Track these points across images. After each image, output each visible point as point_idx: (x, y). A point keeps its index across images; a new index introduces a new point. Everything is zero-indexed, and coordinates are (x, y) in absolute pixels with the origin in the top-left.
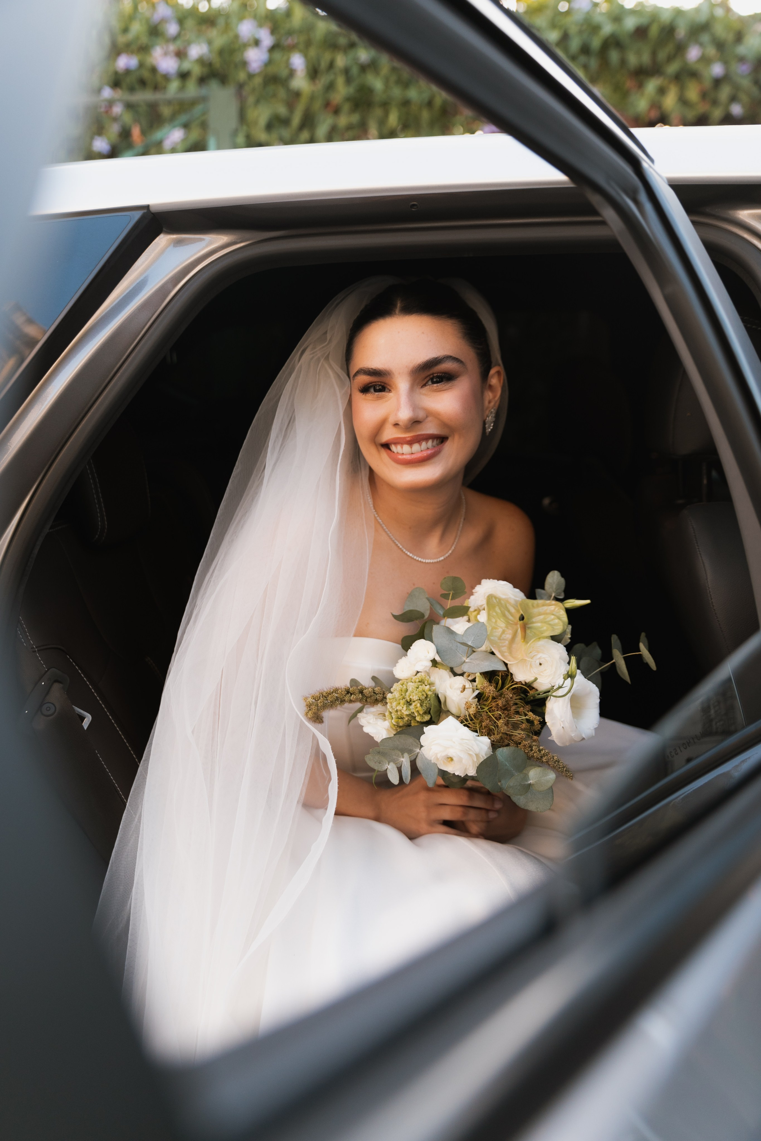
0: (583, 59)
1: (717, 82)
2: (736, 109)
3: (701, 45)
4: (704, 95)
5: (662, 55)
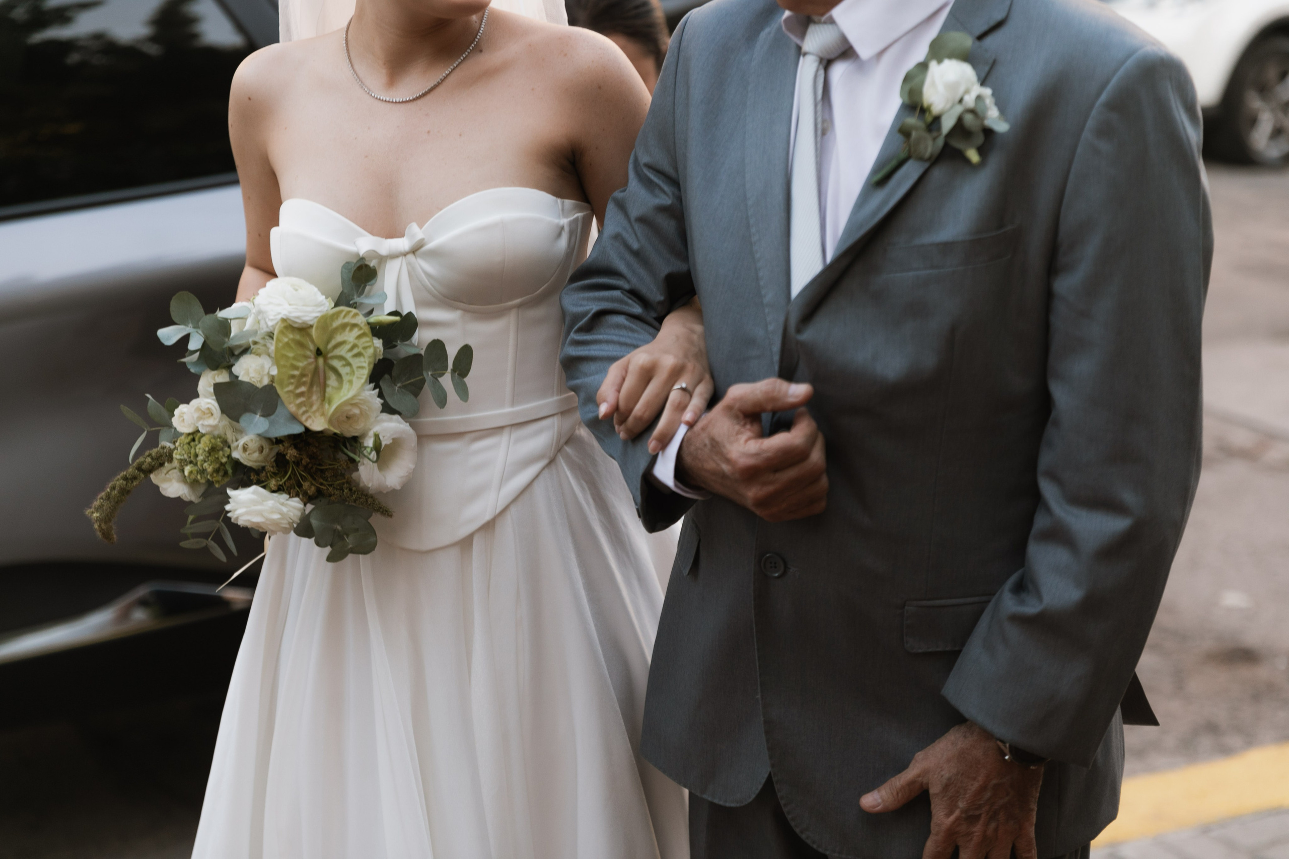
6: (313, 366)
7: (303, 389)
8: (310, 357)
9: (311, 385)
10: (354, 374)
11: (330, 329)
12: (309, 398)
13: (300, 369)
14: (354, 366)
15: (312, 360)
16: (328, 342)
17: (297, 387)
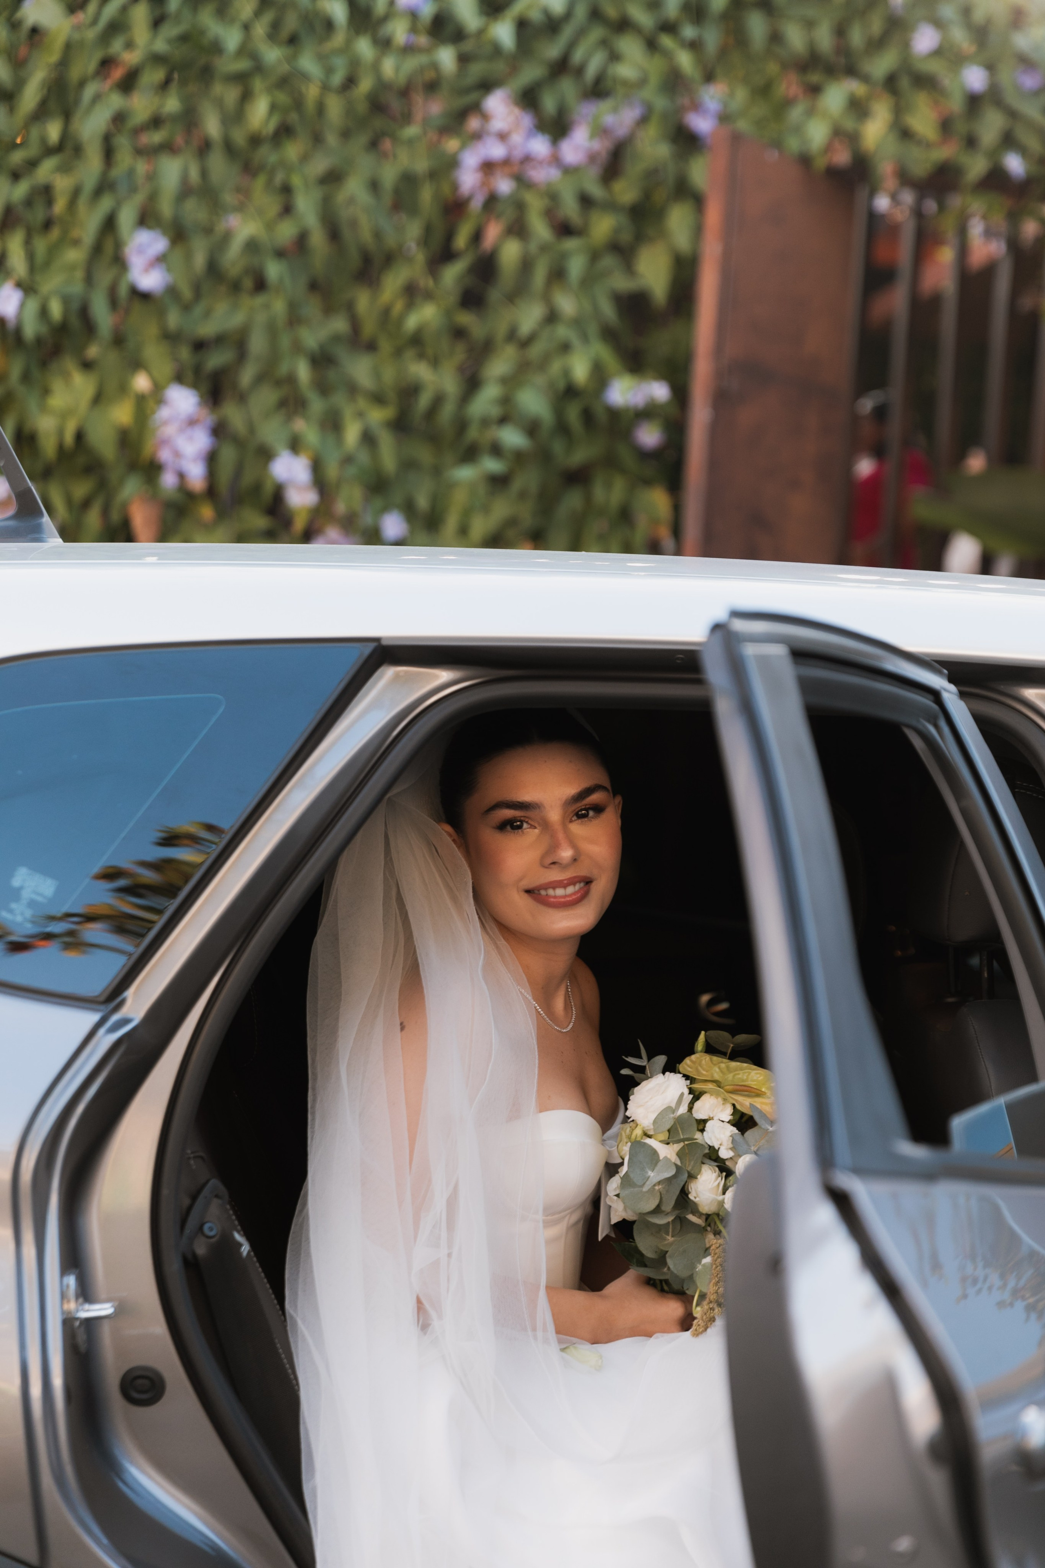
0: (689, 32)
1: (974, 102)
2: (1015, 164)
3: (938, 24)
4: (946, 126)
5: (857, 37)
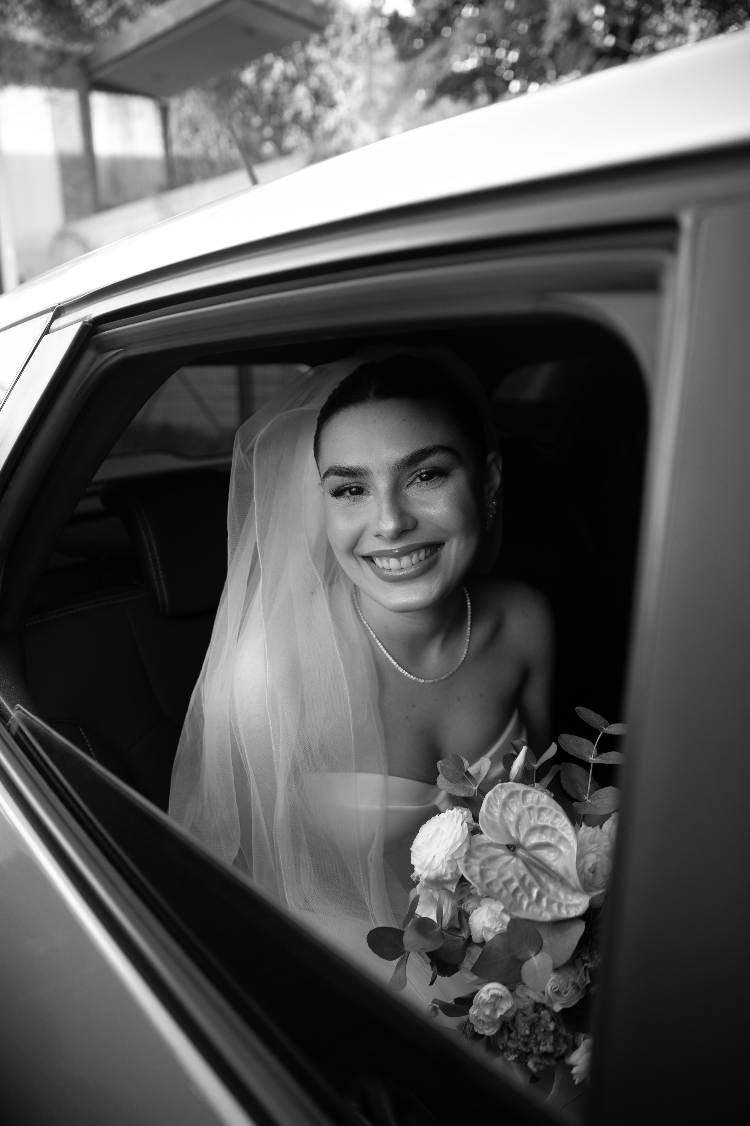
6: (521, 864)
7: (535, 892)
8: (511, 861)
9: (538, 879)
10: (556, 830)
11: (497, 821)
12: (548, 891)
13: (515, 878)
14: (549, 824)
15: (514, 860)
16: (509, 833)
17: (530, 895)
